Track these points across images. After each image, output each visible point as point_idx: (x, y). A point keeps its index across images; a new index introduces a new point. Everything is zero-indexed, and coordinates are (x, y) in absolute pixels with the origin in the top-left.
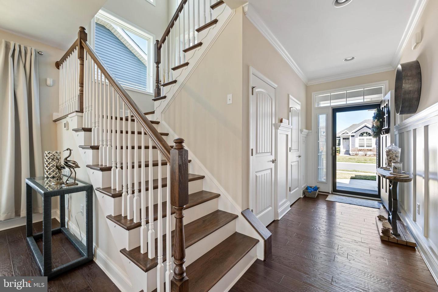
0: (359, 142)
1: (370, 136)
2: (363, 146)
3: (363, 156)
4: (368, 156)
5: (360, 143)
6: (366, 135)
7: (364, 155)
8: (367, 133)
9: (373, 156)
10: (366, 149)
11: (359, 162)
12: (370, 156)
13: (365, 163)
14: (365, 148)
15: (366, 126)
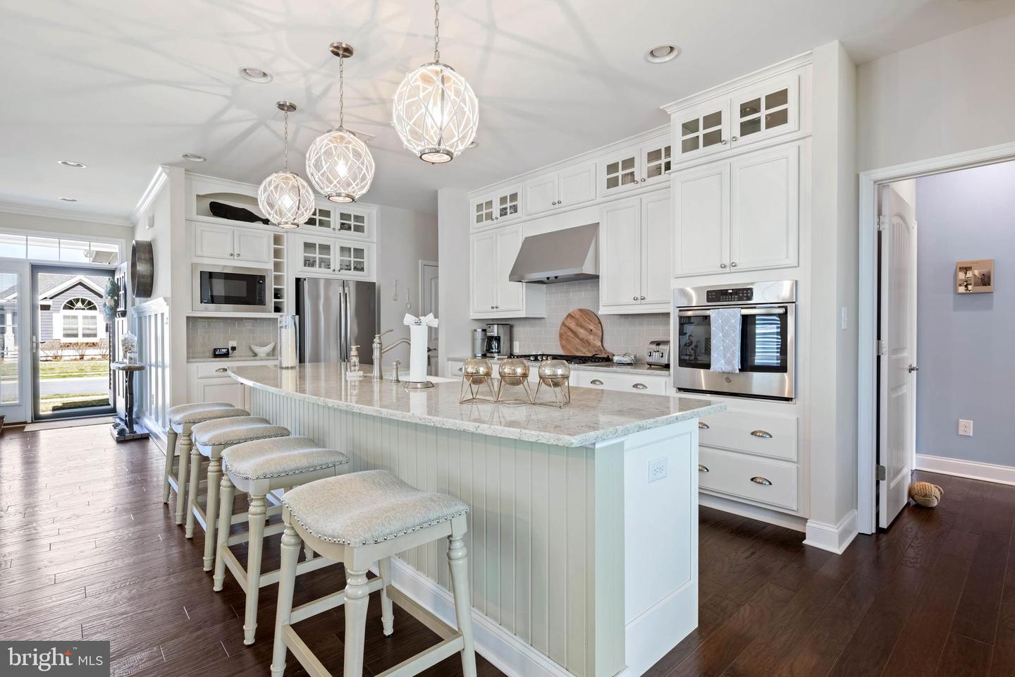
0: (64, 324)
1: (90, 309)
2: (76, 336)
3: (75, 360)
4: (89, 360)
5: (67, 326)
6: (83, 307)
7: (78, 357)
8: (83, 301)
9: (99, 360)
10: (83, 343)
11: (65, 377)
12: (92, 359)
13: (80, 376)
14: (81, 339)
15: (81, 284)
